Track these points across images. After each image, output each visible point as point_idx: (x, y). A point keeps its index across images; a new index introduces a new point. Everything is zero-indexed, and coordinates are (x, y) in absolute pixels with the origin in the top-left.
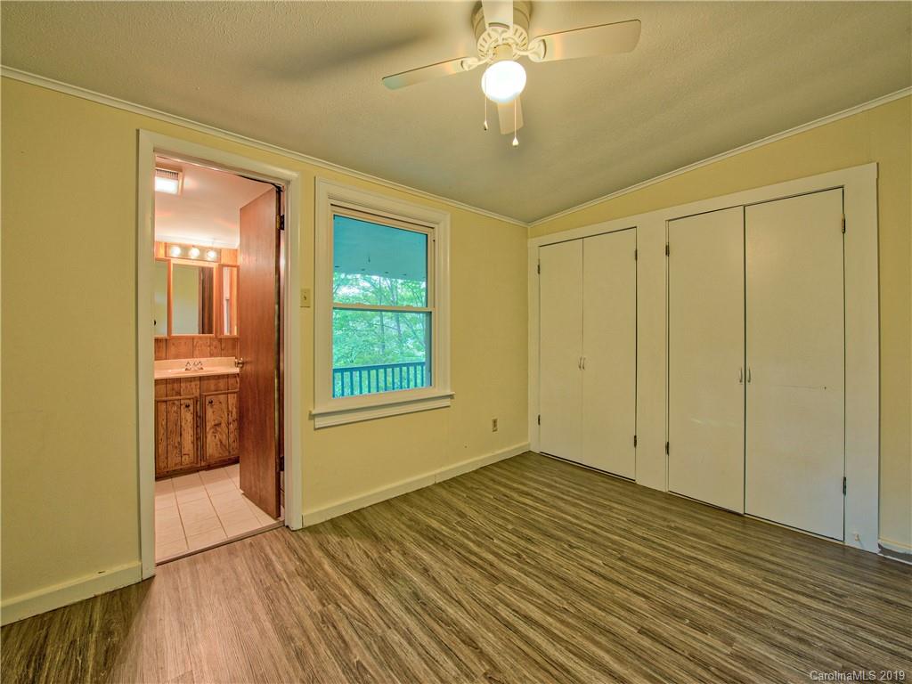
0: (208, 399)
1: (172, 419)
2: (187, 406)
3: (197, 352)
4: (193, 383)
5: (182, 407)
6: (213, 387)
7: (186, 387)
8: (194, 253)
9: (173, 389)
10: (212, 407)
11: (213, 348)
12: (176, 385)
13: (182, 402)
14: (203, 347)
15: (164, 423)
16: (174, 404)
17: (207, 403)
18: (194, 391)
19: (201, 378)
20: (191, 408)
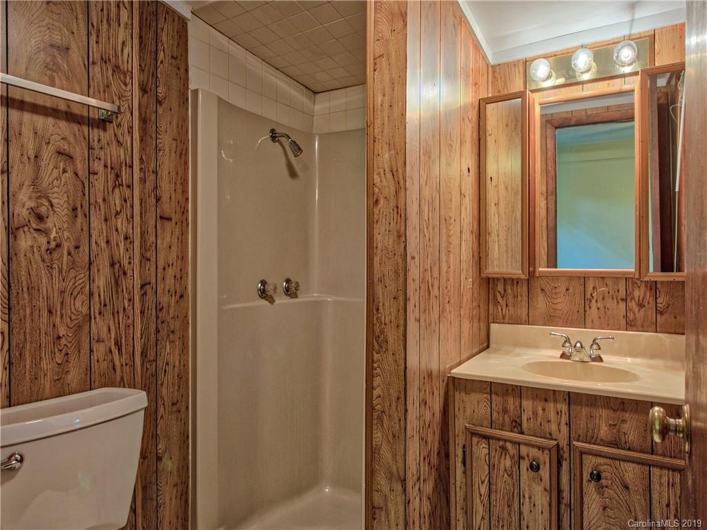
0: (590, 463)
1: (501, 485)
2: (535, 468)
3: (593, 313)
4: (551, 406)
5: (525, 465)
6: (604, 432)
7: (535, 413)
8: (583, 61)
9: (505, 411)
10: (601, 489)
11: (633, 305)
12: (511, 403)
13: (524, 450)
14: (610, 303)
15: (484, 489)
16: (503, 448)
17: (586, 476)
18: (554, 427)
19: (572, 398)
20: (545, 472)
